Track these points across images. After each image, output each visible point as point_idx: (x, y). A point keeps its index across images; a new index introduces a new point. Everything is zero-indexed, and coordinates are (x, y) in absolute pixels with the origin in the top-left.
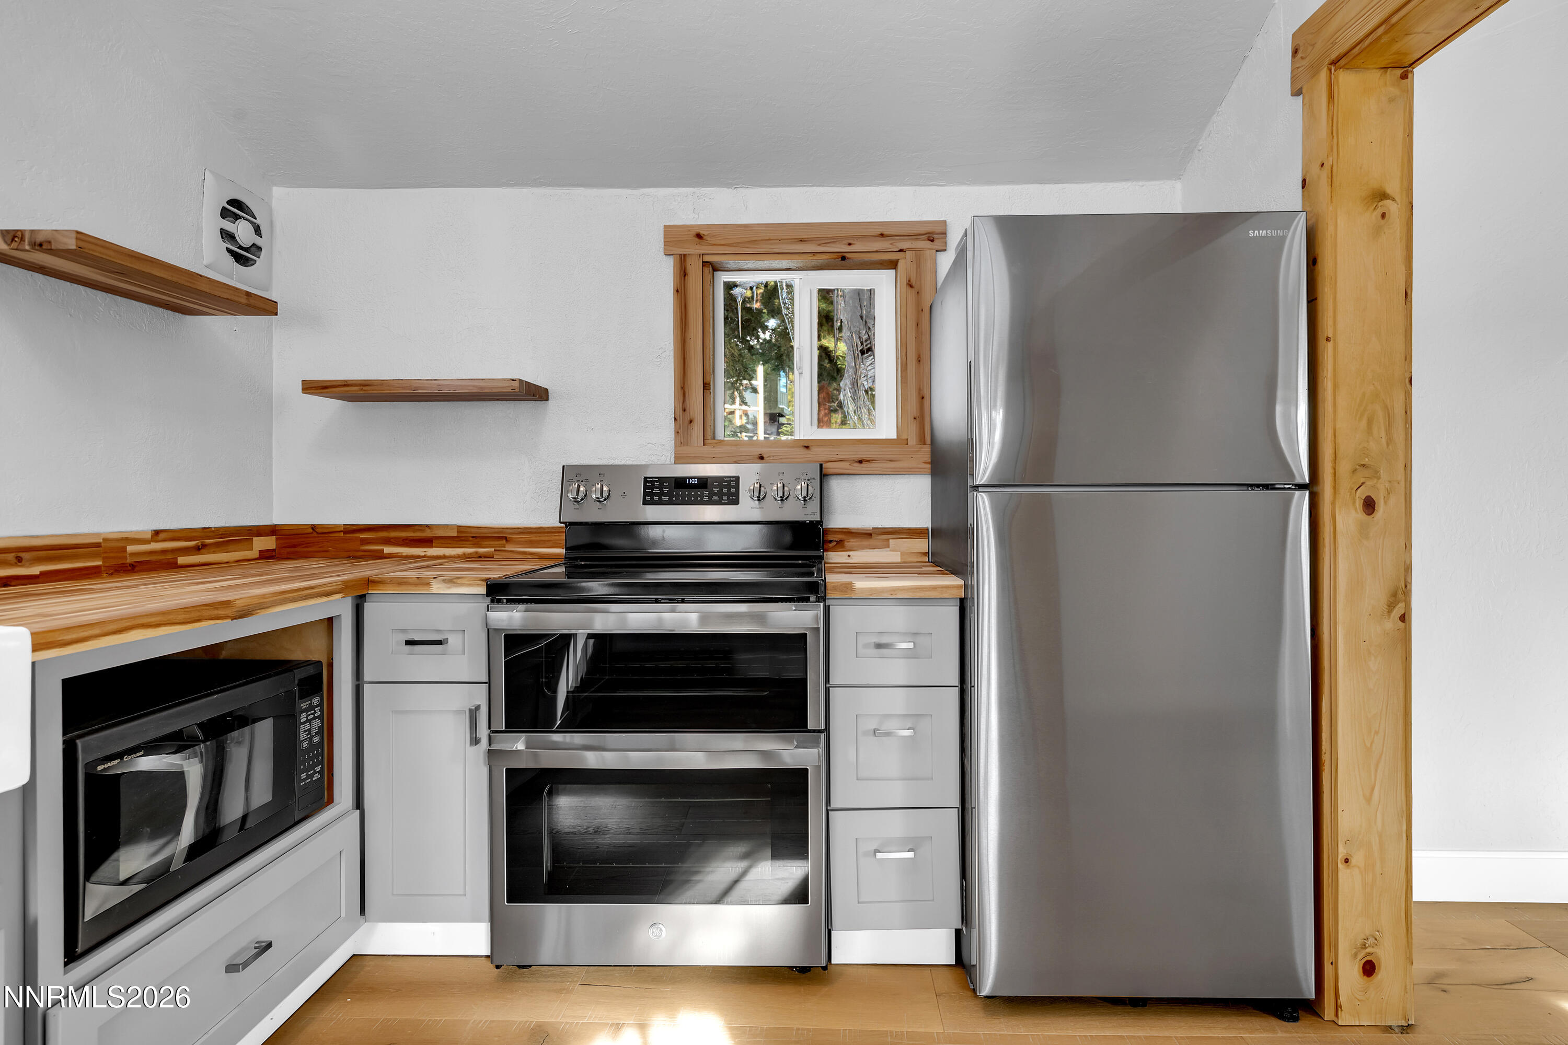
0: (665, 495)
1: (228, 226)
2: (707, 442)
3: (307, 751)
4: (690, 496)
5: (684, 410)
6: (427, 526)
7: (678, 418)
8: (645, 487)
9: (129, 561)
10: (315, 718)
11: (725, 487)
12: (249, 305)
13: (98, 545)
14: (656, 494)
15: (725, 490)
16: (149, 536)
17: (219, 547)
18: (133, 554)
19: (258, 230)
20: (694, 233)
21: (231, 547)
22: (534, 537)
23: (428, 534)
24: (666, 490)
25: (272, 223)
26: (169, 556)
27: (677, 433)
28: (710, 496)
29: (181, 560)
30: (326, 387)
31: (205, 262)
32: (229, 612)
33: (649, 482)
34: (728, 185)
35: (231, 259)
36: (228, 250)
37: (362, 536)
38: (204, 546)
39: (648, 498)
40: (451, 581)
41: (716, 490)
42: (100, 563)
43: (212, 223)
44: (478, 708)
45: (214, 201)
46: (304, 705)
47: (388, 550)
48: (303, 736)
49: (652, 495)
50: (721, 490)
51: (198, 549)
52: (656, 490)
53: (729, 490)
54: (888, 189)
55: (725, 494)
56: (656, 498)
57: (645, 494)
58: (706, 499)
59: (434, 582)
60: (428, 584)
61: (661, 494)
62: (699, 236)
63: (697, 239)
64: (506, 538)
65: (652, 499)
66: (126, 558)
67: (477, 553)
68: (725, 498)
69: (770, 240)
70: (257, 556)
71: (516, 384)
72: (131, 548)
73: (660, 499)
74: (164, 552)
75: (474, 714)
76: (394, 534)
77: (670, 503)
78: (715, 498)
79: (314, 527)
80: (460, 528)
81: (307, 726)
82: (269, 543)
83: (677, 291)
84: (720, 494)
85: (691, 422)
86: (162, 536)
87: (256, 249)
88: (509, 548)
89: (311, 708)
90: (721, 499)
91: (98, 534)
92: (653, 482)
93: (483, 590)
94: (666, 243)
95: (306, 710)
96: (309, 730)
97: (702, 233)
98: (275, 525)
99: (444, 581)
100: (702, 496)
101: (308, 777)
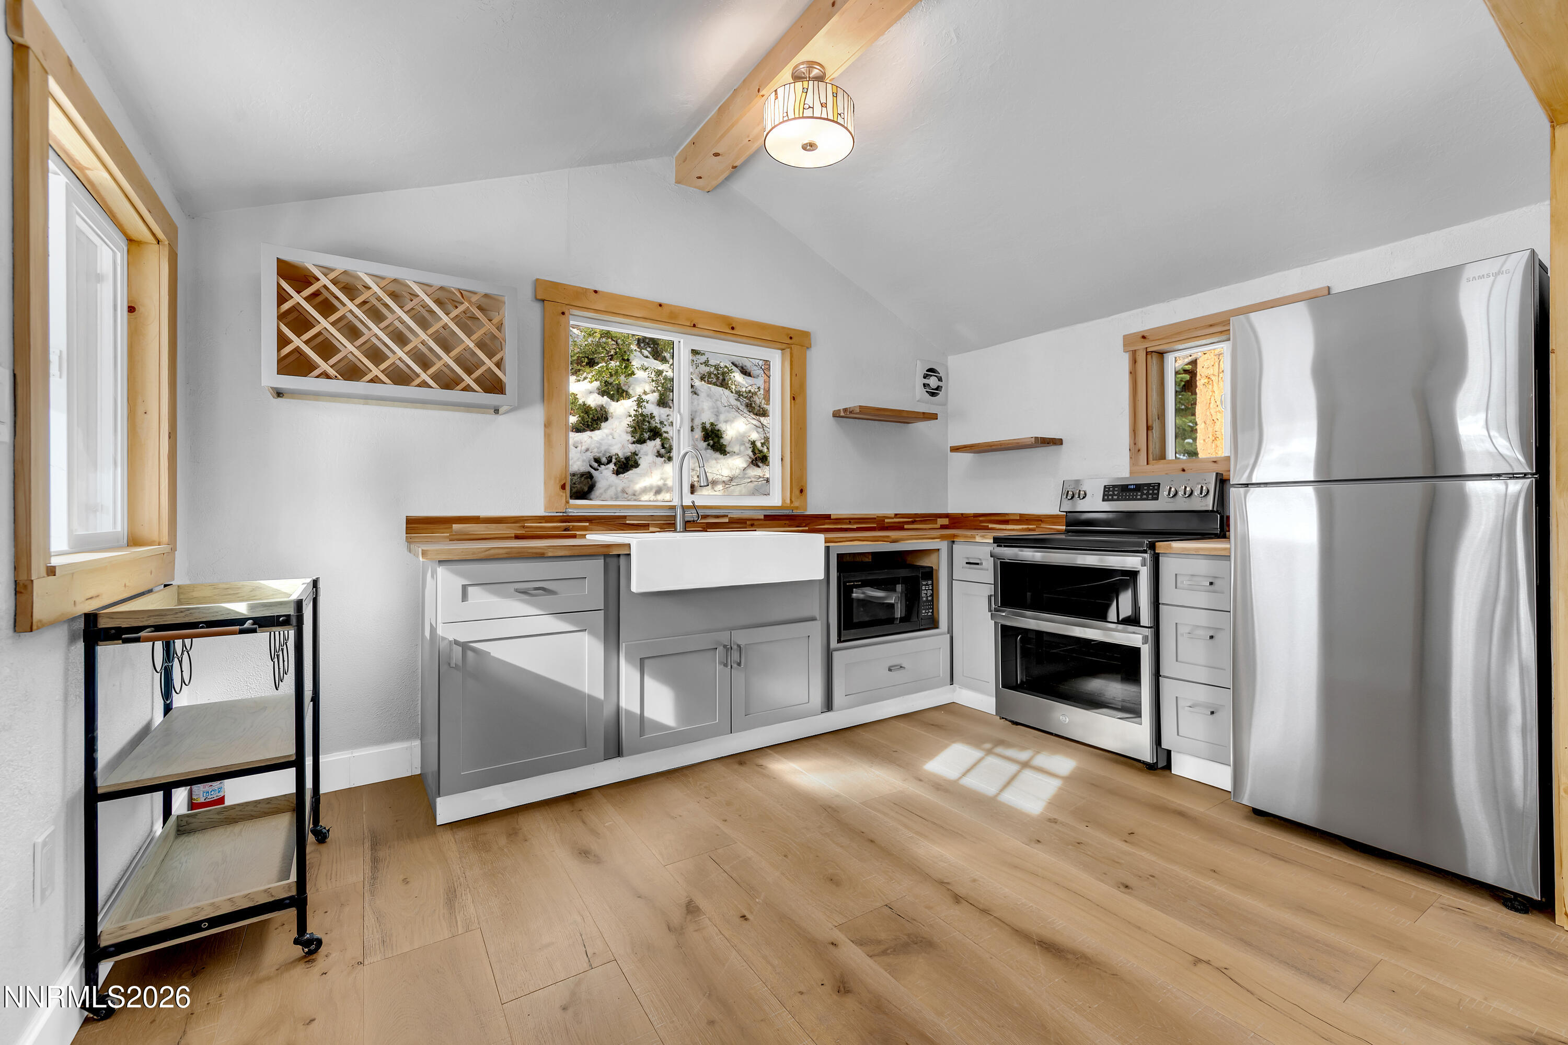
0: (1116, 495)
1: (926, 381)
2: (1150, 462)
3: (925, 602)
4: (1129, 495)
5: (1135, 444)
6: (1006, 514)
7: (1131, 449)
8: (1105, 491)
9: (886, 525)
10: (929, 589)
11: (1151, 489)
12: (923, 418)
13: (875, 518)
14: (1110, 495)
15: (1151, 492)
16: (893, 516)
17: (921, 522)
18: (887, 523)
19: (940, 379)
20: (1141, 336)
21: (928, 522)
22: (1055, 520)
23: (1007, 518)
24: (1116, 493)
25: (947, 374)
26: (901, 525)
27: (1131, 458)
28: (1141, 496)
29: (906, 527)
30: (958, 449)
31: (917, 400)
32: (889, 540)
33: (1107, 488)
34: (1163, 301)
35: (927, 395)
36: (927, 391)
37: (981, 519)
38: (915, 521)
39: (1106, 497)
40: (983, 537)
41: (1145, 492)
42: (876, 526)
43: (920, 381)
44: (991, 596)
45: (921, 370)
46: (924, 583)
47: (991, 526)
48: (923, 595)
49: (1108, 495)
50: (1148, 492)
51: (913, 522)
52: (1111, 493)
53: (1153, 492)
54: (1280, 274)
55: (1151, 494)
56: (1110, 497)
57: (1104, 495)
58: (1139, 497)
59: (977, 536)
60: (975, 538)
61: (1112, 495)
62: (1144, 337)
63: (1143, 339)
64: (1041, 520)
65: (1108, 497)
66: (884, 524)
67: (1028, 528)
68: (1150, 496)
69: (1190, 329)
70: (939, 527)
71: (1033, 439)
72: (886, 520)
73: (1112, 497)
74: (899, 522)
75: (990, 597)
76: (993, 518)
77: (1118, 500)
78: (1145, 496)
79: (962, 514)
80: (1021, 515)
81: (925, 592)
82: (945, 521)
83: (1131, 373)
84: (1148, 494)
85: (1139, 450)
86: (898, 516)
87: (938, 388)
88: (1043, 525)
89: (927, 585)
90: (1148, 497)
91: (875, 514)
92: (1109, 488)
93: (992, 541)
94: (1125, 345)
95: (925, 585)
96: (926, 594)
97: (1145, 335)
98: (948, 514)
99: (981, 536)
100: (1136, 496)
101: (926, 613)
